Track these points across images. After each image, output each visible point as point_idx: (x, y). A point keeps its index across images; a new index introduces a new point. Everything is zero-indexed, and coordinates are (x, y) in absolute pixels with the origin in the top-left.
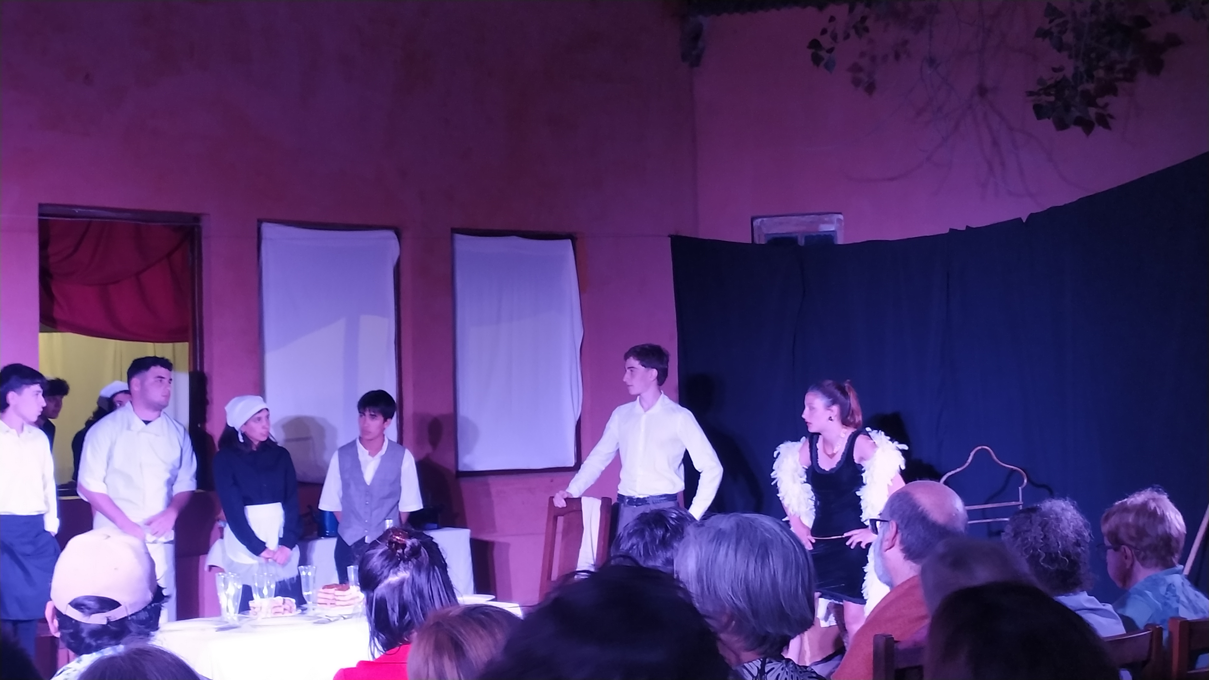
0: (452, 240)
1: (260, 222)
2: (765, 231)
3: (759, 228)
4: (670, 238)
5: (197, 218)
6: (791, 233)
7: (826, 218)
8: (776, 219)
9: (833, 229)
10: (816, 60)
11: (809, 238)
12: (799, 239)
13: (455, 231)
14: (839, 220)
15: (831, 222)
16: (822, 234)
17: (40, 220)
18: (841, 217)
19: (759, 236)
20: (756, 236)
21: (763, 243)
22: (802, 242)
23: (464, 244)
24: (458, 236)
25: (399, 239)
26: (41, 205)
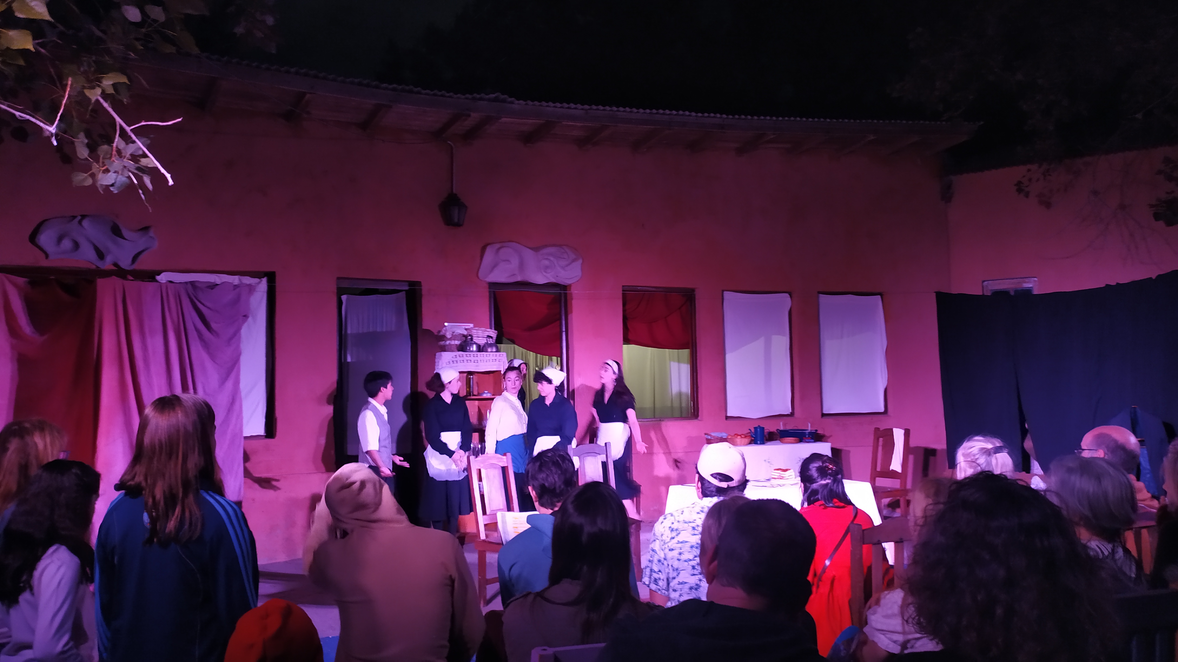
0: (818, 297)
1: (723, 291)
2: (991, 288)
3: (988, 286)
4: (935, 294)
5: (693, 290)
6: (1006, 289)
7: (1027, 280)
8: (996, 282)
9: (1031, 286)
11: (1016, 291)
12: (1011, 291)
13: (819, 293)
14: (1034, 281)
15: (1029, 282)
16: (1024, 289)
17: (623, 293)
18: (1036, 279)
19: (987, 290)
20: (985, 290)
21: (988, 295)
22: (1012, 293)
23: (824, 299)
24: (821, 295)
25: (791, 297)
26: (623, 286)
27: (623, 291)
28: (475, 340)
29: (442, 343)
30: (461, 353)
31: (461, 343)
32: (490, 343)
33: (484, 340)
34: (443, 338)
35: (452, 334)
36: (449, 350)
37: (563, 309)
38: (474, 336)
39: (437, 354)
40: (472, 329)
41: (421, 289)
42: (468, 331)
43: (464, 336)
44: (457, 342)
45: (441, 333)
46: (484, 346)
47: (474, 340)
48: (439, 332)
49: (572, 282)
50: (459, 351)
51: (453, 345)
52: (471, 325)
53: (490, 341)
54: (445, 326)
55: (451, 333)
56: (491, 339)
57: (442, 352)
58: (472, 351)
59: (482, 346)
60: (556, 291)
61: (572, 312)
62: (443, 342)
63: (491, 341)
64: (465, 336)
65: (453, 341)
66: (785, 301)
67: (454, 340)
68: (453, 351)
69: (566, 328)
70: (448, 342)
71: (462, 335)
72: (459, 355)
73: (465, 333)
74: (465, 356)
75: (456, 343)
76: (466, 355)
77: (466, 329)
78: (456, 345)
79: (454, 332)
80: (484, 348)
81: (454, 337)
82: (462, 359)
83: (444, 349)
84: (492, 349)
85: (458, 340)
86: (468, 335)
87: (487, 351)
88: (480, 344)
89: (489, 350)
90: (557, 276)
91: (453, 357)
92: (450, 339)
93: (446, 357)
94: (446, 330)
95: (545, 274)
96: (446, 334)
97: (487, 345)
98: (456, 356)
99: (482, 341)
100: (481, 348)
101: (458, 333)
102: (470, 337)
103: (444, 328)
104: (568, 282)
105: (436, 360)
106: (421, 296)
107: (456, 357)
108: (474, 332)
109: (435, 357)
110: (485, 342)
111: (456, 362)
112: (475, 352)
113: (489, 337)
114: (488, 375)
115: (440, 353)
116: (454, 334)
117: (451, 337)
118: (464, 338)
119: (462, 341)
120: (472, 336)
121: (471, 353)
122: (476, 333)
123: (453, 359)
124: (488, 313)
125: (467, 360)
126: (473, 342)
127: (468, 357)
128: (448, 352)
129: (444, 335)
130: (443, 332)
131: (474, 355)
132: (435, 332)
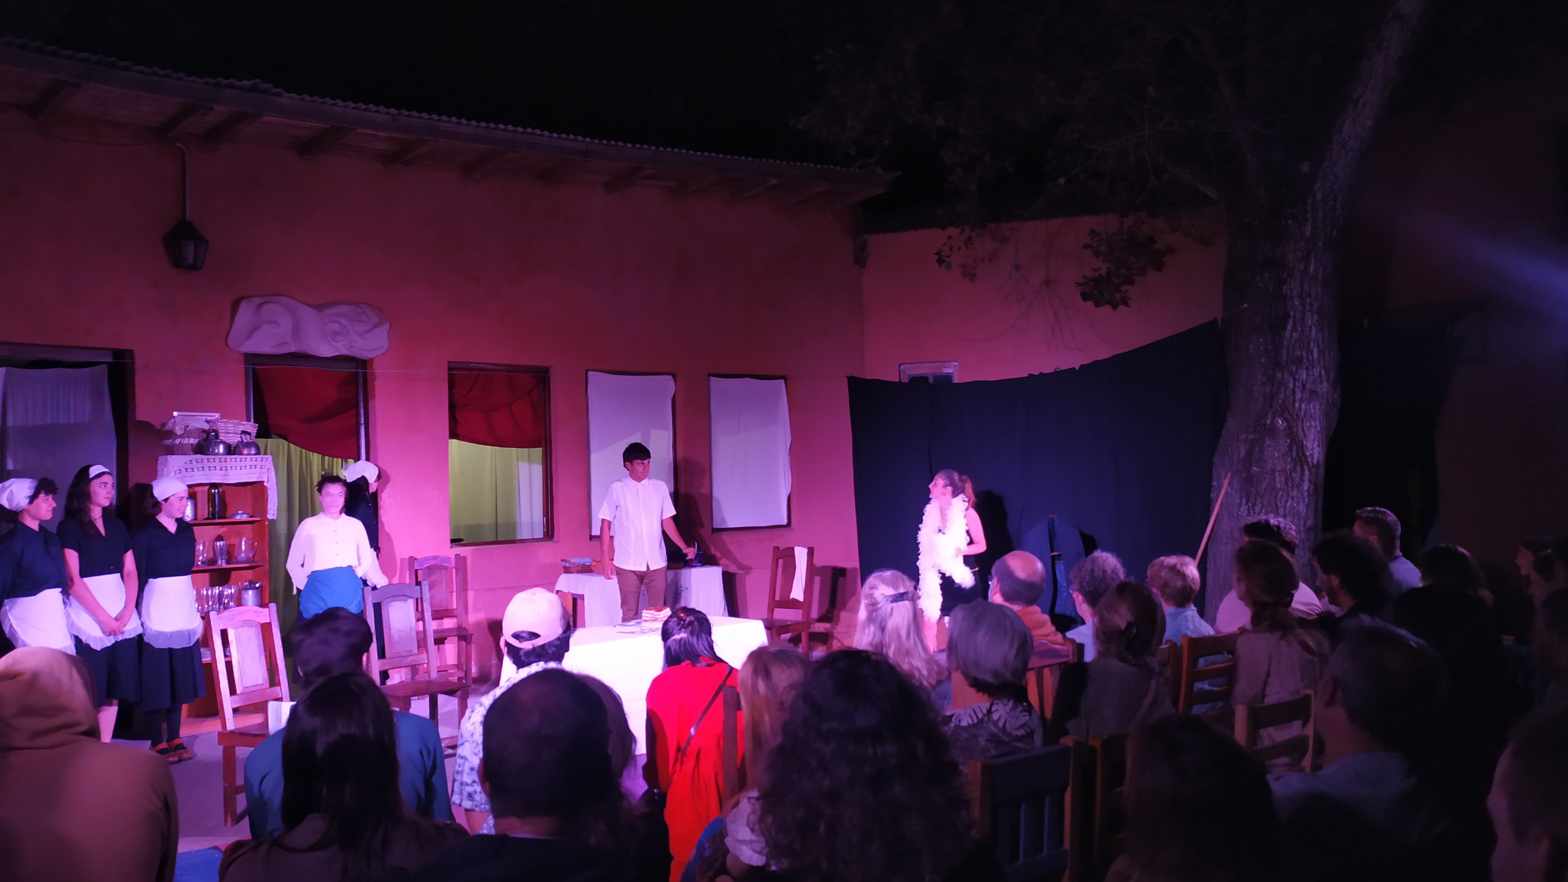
0: (709, 381)
1: (587, 370)
2: (908, 373)
3: (904, 370)
4: (846, 378)
5: (547, 369)
6: (924, 374)
7: (947, 364)
8: (915, 365)
9: (951, 371)
10: (940, 261)
11: (936, 377)
12: (930, 377)
13: (710, 375)
14: (955, 365)
15: (949, 367)
16: (944, 375)
17: (449, 372)
18: (956, 363)
19: (904, 376)
20: (902, 375)
21: (906, 381)
22: (931, 380)
23: (716, 383)
24: (712, 378)
25: (675, 381)
26: (449, 362)
27: (449, 369)
28: (222, 437)
29: (168, 442)
30: (199, 456)
31: (199, 441)
32: (246, 441)
33: (237, 437)
34: (171, 434)
35: (185, 430)
36: (179, 452)
37: (361, 393)
38: (220, 431)
39: (161, 459)
40: (218, 422)
41: (134, 364)
42: (211, 424)
43: (204, 431)
44: (193, 441)
45: (167, 428)
46: (237, 446)
48: (164, 425)
49: (373, 356)
50: (196, 453)
51: (186, 444)
52: (217, 415)
53: (246, 438)
54: (174, 417)
55: (183, 427)
56: (248, 436)
57: (169, 456)
58: (218, 454)
59: (232, 446)
60: (350, 369)
61: (374, 398)
62: (172, 440)
63: (249, 439)
64: (207, 432)
65: (186, 439)
66: (668, 385)
67: (189, 437)
68: (185, 454)
69: (365, 420)
70: (178, 441)
71: (201, 430)
72: (196, 460)
73: (206, 427)
74: (205, 461)
75: (191, 442)
76: (208, 459)
77: (207, 422)
78: (192, 444)
79: (188, 426)
80: (237, 450)
81: (187, 433)
82: (200, 465)
83: (171, 451)
84: (251, 450)
85: (195, 438)
86: (211, 431)
87: (241, 454)
88: (231, 443)
89: (245, 452)
90: (352, 347)
91: (185, 463)
92: (182, 436)
93: (175, 462)
94: (175, 423)
95: (334, 343)
96: (175, 429)
97: (242, 444)
98: (191, 461)
99: (234, 439)
100: (232, 449)
101: (196, 428)
102: (214, 434)
103: (172, 421)
104: (370, 355)
106: (133, 372)
107: (192, 463)
108: (221, 426)
109: (157, 463)
110: (239, 441)
111: (191, 470)
112: (223, 454)
113: (244, 432)
114: (243, 487)
115: (165, 456)
116: (189, 429)
117: (183, 433)
118: (205, 435)
119: (202, 438)
120: (217, 431)
121: (215, 456)
122: (222, 428)
123: (187, 466)
124: (244, 398)
125: (209, 467)
126: (219, 441)
127: (210, 462)
128: (178, 454)
129: (172, 431)
130: (171, 426)
131: (220, 459)
132: (157, 425)
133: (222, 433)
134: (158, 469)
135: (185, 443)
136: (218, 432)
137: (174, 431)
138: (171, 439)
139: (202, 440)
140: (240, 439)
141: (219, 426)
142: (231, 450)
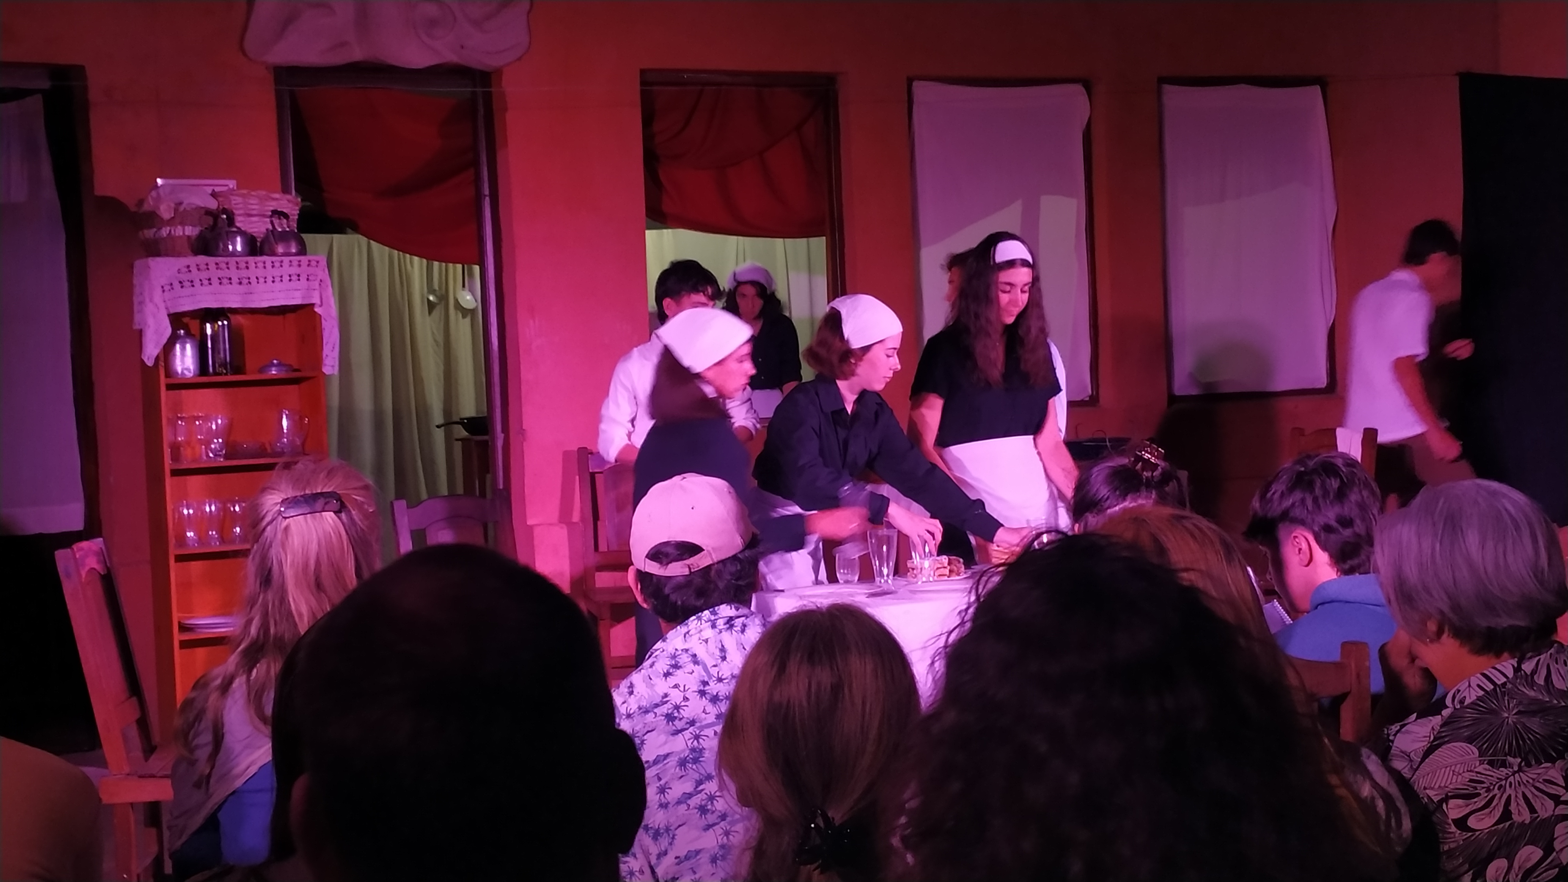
0: (1161, 93)
1: (910, 81)
4: (1458, 77)
5: (830, 79)
13: (1163, 80)
17: (642, 91)
23: (1175, 97)
24: (1167, 88)
27: (643, 83)
28: (240, 222)
29: (149, 233)
30: (202, 259)
31: (201, 231)
32: (281, 230)
33: (265, 223)
34: (152, 219)
35: (176, 210)
36: (168, 252)
37: (482, 137)
38: (234, 211)
39: (138, 263)
40: (232, 195)
42: (220, 199)
43: (208, 212)
44: (191, 231)
45: (146, 207)
46: (265, 240)
47: (238, 224)
48: (141, 202)
49: (501, 63)
50: (196, 252)
51: (180, 237)
52: (230, 184)
53: (281, 225)
54: (156, 186)
55: (173, 205)
56: (285, 221)
57: (151, 258)
58: (234, 254)
59: (258, 240)
61: (505, 144)
62: (155, 230)
63: (285, 226)
64: (213, 214)
65: (179, 227)
67: (183, 224)
68: (179, 255)
69: (490, 188)
70: (164, 232)
71: (203, 212)
72: (197, 265)
73: (213, 204)
74: (212, 266)
75: (187, 234)
76: (217, 264)
77: (214, 195)
78: (189, 237)
79: (181, 203)
80: (267, 246)
81: (181, 216)
82: (204, 275)
83: (155, 249)
84: (289, 247)
85: (194, 226)
86: (221, 212)
87: (273, 254)
88: (254, 234)
89: (280, 249)
90: (462, 47)
91: (179, 271)
92: (171, 222)
93: (162, 269)
94: (158, 199)
95: (428, 40)
96: (159, 208)
97: (274, 236)
98: (188, 267)
99: (259, 227)
100: (258, 244)
101: (194, 206)
102: (225, 216)
103: (154, 193)
104: (492, 62)
105: (135, 281)
106: (86, 106)
107: (190, 271)
108: (236, 203)
109: (133, 272)
110: (267, 230)
111: (189, 284)
112: (241, 255)
113: (278, 214)
114: (281, 317)
115: (145, 260)
116: (181, 209)
117: (173, 215)
118: (210, 220)
119: (206, 226)
120: (232, 211)
121: (229, 258)
122: (241, 206)
123: (184, 277)
124: (277, 151)
125: (219, 279)
126: (235, 229)
127: (221, 269)
128: (167, 255)
129: (155, 212)
130: (151, 203)
131: (237, 263)
132: (130, 202)
133: (239, 215)
134: (135, 282)
135: (177, 235)
136: (233, 214)
137: (158, 213)
138: (154, 227)
139: (206, 228)
140: (271, 227)
141: (234, 202)
142: (254, 247)
